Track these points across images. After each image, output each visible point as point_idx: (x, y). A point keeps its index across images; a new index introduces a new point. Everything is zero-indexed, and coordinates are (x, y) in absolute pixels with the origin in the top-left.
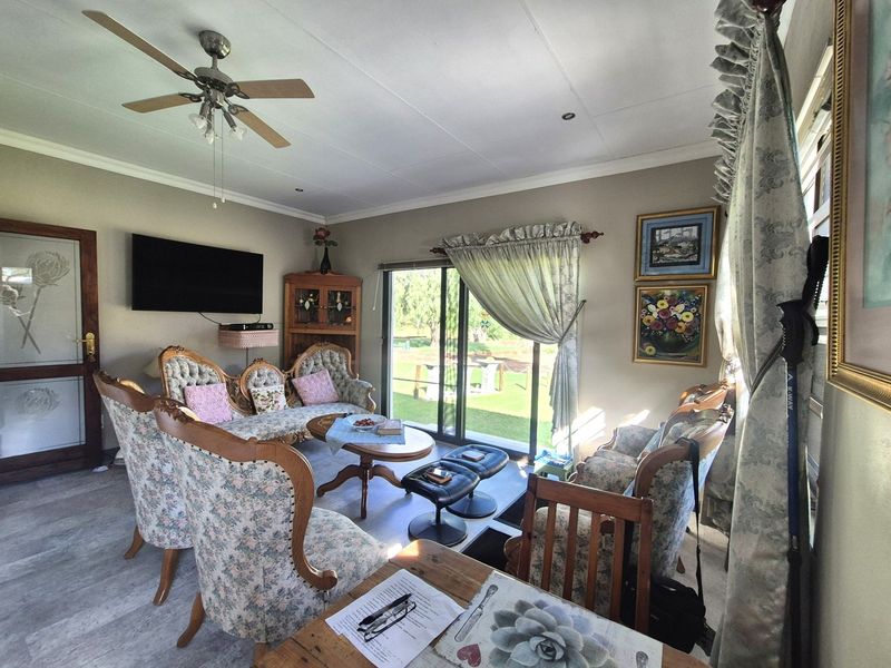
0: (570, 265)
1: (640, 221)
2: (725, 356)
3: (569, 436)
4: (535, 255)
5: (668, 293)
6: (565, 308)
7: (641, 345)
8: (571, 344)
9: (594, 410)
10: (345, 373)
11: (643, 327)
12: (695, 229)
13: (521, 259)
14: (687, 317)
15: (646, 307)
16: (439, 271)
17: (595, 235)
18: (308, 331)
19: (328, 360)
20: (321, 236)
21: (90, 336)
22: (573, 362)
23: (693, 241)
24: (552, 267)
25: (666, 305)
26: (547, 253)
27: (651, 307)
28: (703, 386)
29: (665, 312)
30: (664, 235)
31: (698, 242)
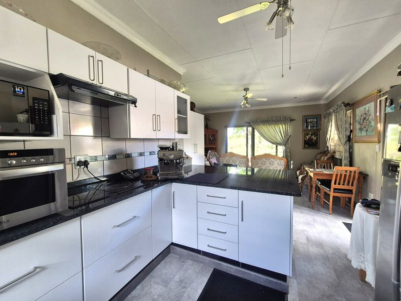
0: (287, 127)
1: (304, 117)
4: (278, 124)
5: (310, 133)
6: (286, 137)
7: (305, 145)
8: (288, 146)
11: (305, 141)
12: (316, 119)
14: (315, 138)
15: (306, 136)
16: (246, 128)
17: (294, 120)
19: (214, 154)
22: (289, 150)
23: (315, 122)
24: (283, 127)
26: (281, 124)
29: (310, 137)
30: (309, 120)
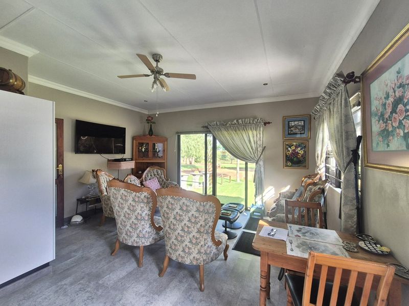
0: (260, 134)
1: (284, 118)
2: (317, 165)
3: (262, 198)
4: (246, 129)
5: (295, 144)
6: (259, 149)
7: (286, 162)
8: (261, 163)
9: (271, 187)
10: (164, 179)
11: (287, 156)
12: (303, 122)
13: (241, 130)
14: (302, 152)
15: (287, 149)
16: (204, 134)
17: (269, 123)
18: (144, 161)
19: (156, 173)
20: (150, 120)
21: (60, 165)
22: (262, 169)
23: (302, 126)
24: (253, 134)
25: (294, 148)
26: (251, 129)
27: (289, 149)
28: (309, 175)
29: (294, 150)
30: (293, 124)
31: (303, 127)
